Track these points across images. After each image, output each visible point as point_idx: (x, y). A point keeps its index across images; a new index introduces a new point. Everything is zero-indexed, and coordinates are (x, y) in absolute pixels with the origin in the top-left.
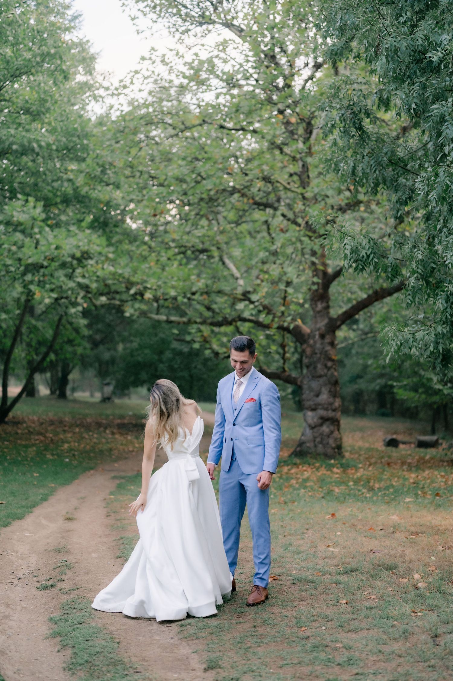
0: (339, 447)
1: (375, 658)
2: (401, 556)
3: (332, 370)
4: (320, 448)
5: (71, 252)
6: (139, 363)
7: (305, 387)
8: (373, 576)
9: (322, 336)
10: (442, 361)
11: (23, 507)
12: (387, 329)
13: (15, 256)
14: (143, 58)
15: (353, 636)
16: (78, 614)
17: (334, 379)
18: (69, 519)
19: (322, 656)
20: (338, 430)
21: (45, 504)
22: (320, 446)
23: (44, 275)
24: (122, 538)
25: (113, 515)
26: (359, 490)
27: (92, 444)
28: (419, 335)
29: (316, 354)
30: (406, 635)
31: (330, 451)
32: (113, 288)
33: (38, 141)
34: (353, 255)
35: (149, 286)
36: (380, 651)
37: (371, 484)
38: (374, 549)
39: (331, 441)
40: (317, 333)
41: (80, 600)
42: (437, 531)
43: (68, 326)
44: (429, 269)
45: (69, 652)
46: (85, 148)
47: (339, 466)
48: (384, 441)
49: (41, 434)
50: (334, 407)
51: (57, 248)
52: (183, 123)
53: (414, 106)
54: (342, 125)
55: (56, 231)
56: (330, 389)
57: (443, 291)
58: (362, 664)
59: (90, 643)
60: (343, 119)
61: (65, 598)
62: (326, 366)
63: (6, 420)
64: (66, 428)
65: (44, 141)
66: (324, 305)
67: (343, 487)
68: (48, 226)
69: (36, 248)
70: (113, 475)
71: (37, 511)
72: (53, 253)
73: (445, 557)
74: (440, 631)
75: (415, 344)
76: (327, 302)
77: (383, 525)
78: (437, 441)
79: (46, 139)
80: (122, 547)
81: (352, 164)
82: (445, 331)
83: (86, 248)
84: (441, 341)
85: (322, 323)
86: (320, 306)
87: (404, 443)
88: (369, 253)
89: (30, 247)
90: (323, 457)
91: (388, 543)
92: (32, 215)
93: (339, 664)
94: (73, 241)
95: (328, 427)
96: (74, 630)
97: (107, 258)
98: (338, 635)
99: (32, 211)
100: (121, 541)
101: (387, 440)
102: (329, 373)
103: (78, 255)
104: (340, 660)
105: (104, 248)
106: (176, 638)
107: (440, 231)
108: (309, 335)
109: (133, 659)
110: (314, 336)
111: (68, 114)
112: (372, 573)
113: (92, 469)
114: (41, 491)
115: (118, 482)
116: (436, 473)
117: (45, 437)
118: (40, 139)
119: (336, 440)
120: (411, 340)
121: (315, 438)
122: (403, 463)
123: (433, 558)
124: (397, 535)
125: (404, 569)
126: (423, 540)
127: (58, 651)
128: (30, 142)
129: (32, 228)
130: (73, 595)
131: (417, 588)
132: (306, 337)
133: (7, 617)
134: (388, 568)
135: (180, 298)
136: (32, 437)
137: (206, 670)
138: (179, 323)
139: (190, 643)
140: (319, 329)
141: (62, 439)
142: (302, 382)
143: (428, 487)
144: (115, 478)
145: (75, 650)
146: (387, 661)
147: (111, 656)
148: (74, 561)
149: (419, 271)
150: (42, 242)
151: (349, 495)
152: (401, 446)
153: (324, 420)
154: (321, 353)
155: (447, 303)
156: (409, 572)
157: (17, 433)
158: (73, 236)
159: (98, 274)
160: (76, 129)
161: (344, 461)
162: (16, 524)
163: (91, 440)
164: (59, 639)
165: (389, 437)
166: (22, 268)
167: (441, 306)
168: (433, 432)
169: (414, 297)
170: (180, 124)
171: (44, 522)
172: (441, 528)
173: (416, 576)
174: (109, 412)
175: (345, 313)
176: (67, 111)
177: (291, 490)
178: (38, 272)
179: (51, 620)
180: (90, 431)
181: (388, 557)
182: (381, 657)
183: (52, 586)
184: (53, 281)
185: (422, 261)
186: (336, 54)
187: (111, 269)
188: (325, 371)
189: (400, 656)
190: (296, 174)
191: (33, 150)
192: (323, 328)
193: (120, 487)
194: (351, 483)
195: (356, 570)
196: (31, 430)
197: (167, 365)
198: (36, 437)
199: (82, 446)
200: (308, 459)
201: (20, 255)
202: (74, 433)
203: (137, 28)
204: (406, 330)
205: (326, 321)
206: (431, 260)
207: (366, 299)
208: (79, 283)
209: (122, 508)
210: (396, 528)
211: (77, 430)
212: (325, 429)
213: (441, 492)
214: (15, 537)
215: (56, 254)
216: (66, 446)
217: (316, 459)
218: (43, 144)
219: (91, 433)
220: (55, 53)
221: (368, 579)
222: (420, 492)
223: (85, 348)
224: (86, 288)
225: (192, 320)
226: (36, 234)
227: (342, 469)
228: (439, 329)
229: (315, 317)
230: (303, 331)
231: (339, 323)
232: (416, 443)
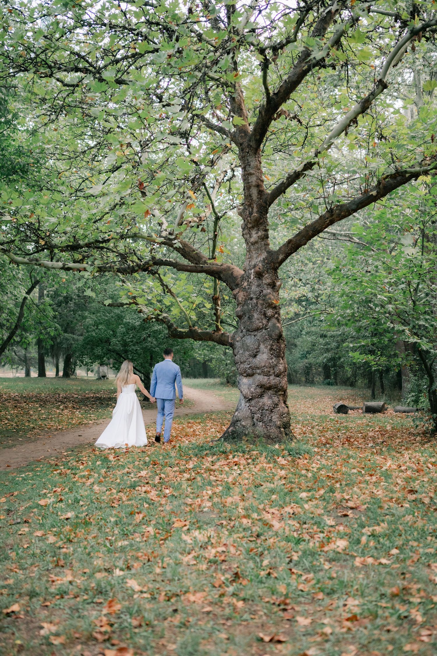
0: (286, 426)
3: (274, 320)
4: (260, 428)
7: (238, 344)
9: (259, 275)
17: (277, 332)
20: (285, 402)
22: (261, 423)
29: (251, 299)
31: (273, 431)
39: (275, 417)
40: (253, 272)
47: (286, 452)
48: (334, 407)
50: (277, 371)
56: (272, 345)
66: (261, 233)
76: (266, 230)
78: (383, 406)
85: (259, 259)
86: (255, 236)
87: (352, 409)
90: (264, 440)
95: (270, 398)
101: (337, 407)
102: (270, 324)
108: (243, 277)
110: (249, 278)
119: (281, 415)
121: (253, 413)
132: (239, 280)
140: (255, 266)
142: (233, 338)
152: (350, 412)
153: (265, 388)
154: (257, 298)
161: (293, 445)
165: (338, 404)
168: (376, 398)
175: (289, 243)
188: (265, 322)
192: (261, 265)
200: (243, 444)
205: (264, 255)
207: (317, 221)
212: (267, 401)
217: (254, 443)
227: (290, 459)
229: (249, 251)
230: (235, 274)
231: (281, 257)
232: (364, 409)
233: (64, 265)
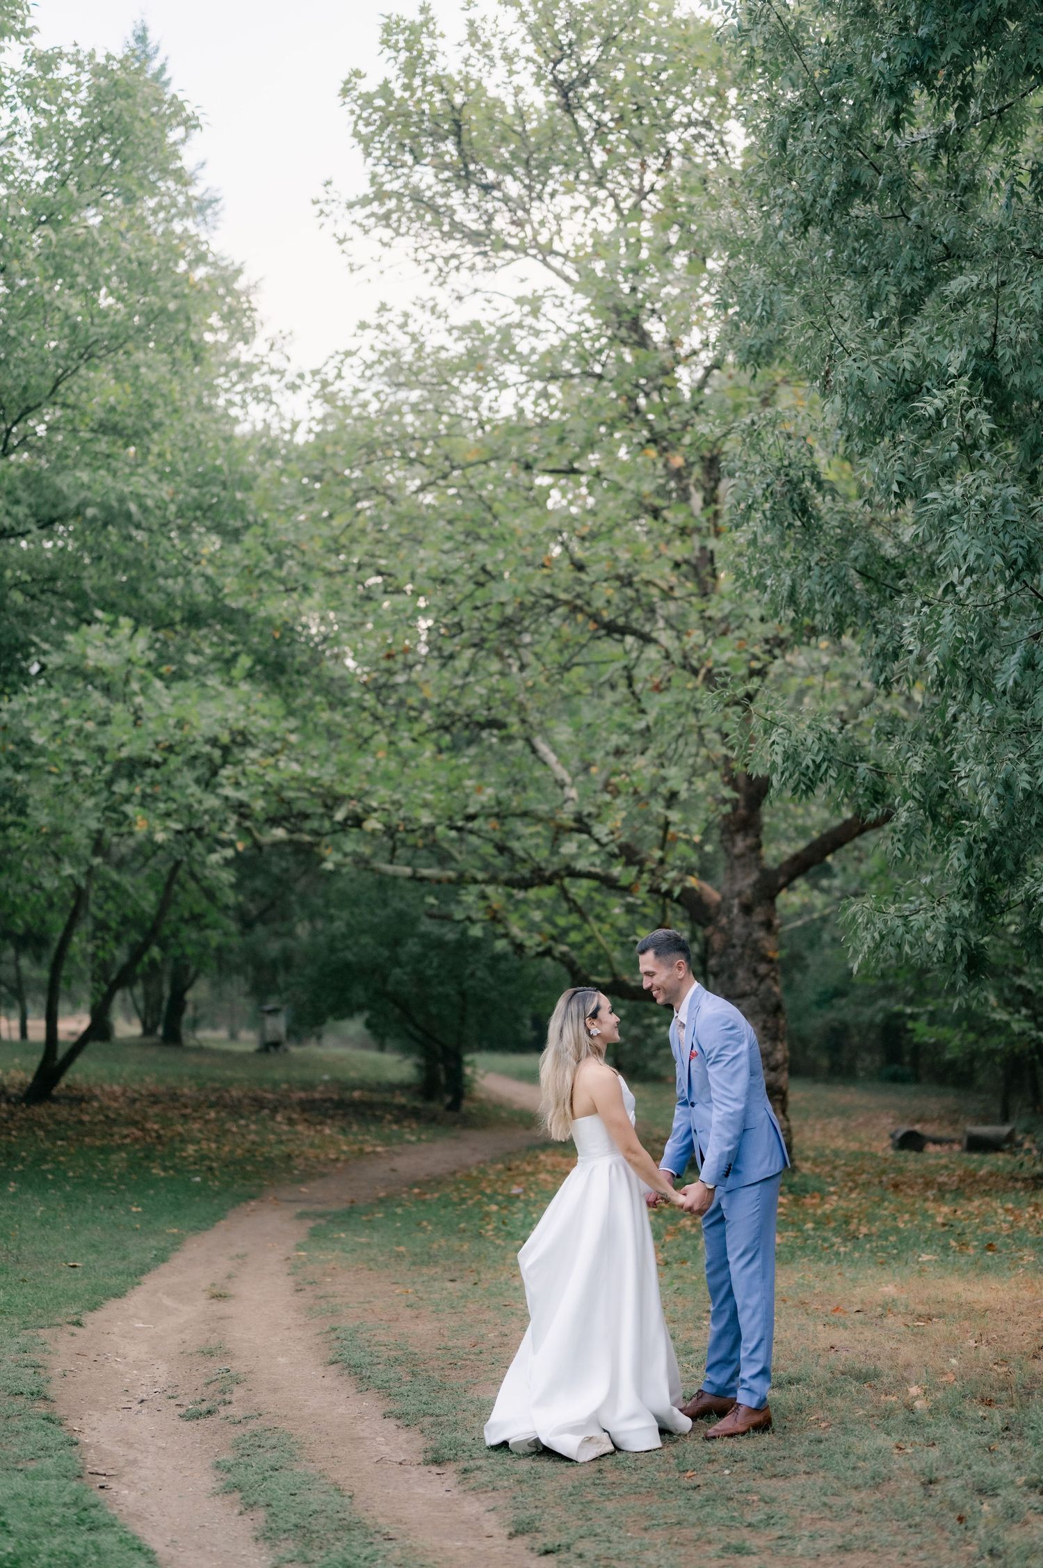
1: (815, 1515)
2: (891, 1358)
3: (769, 982)
5: (209, 734)
6: (348, 965)
8: (829, 1391)
9: (747, 909)
10: (968, 969)
11: (121, 1273)
12: (853, 908)
13: (93, 743)
14: (363, 326)
15: (780, 1483)
16: (268, 1455)
17: (773, 1000)
18: (219, 1297)
19: (721, 1512)
20: (783, 1111)
21: (164, 1268)
23: (153, 783)
24: (334, 1330)
25: (308, 1288)
26: (825, 1240)
27: (247, 1145)
28: (917, 921)
29: (734, 946)
30: (878, 1481)
32: (298, 806)
33: (138, 497)
34: (789, 763)
35: (374, 804)
36: (825, 1504)
37: (852, 1227)
38: (838, 1344)
40: (736, 902)
41: (268, 1434)
42: (971, 1313)
43: (192, 885)
44: (934, 791)
45: (261, 1514)
46: (238, 510)
47: (785, 1189)
48: (892, 1136)
49: (135, 1123)
50: (773, 1063)
51: (180, 724)
52: (447, 458)
53: (895, 488)
54: (767, 506)
55: (178, 687)
56: (763, 1023)
57: (962, 835)
58: (791, 1524)
59: (298, 1499)
60: (769, 493)
61: (238, 1431)
62: (755, 972)
63: (54, 1092)
64: (189, 1111)
65: (152, 497)
66: (750, 841)
67: (790, 1234)
68: (160, 677)
69: (135, 724)
70: (299, 1209)
71: (150, 1282)
72: (172, 736)
73: (977, 1359)
74: (940, 1474)
75: (908, 937)
76: (757, 836)
77: (863, 1302)
78: (1010, 1137)
79: (156, 492)
80: (337, 1344)
81: (788, 582)
82: (966, 912)
83: (242, 724)
84: (959, 931)
85: (746, 881)
86: (741, 844)
87: (937, 1141)
88: (818, 760)
89: (124, 723)
91: (868, 1334)
92: (126, 655)
93: (750, 1525)
94: (215, 709)
96: (264, 1479)
97: (287, 745)
98: (753, 1483)
99: (126, 646)
100: (333, 1336)
101: (899, 1135)
102: (763, 987)
103: (225, 738)
104: (750, 1518)
105: (278, 722)
106: (455, 1491)
107: (955, 718)
108: (718, 906)
109: (381, 1520)
110: (730, 910)
111: (198, 433)
112: (829, 1385)
113: (252, 1197)
114: (153, 1242)
115: (311, 1224)
116: (996, 1204)
117: (143, 1129)
118: (143, 491)
120: (901, 930)
122: (928, 1185)
123: (954, 1361)
124: (889, 1321)
125: (891, 1379)
126: (939, 1328)
127: (241, 1514)
128: (122, 500)
129: (127, 682)
130: (253, 1425)
131: (912, 1411)
132: (712, 911)
133: (134, 1462)
134: (863, 1377)
135: (440, 829)
136: (115, 1129)
137: (511, 1536)
138: (439, 882)
139: (482, 1496)
140: (739, 894)
141: (180, 1134)
143: (973, 1233)
144: (302, 1216)
145: (271, 1510)
146: (837, 1518)
147: (341, 1515)
148: (244, 1369)
149: (917, 795)
150: (149, 711)
151: (802, 1248)
152: (931, 1148)
154: (743, 946)
155: (968, 856)
156: (902, 1382)
157: (81, 1122)
158: (212, 698)
159: (267, 778)
160: (217, 469)
161: (796, 1179)
162: (113, 1306)
163: (243, 1136)
164: (238, 1495)
165: (904, 1128)
166: (107, 770)
167: (956, 864)
168: (1005, 1119)
169: (907, 846)
170: (441, 460)
171: (167, 1301)
172: (977, 1307)
173: (914, 1390)
174: (278, 1074)
175: (796, 858)
176: (198, 426)
177: (680, 1238)
178: (141, 776)
179: (217, 1466)
180: (242, 1117)
181: (862, 1358)
182: (827, 1513)
183: (209, 1412)
184: (174, 794)
185: (922, 775)
186: (759, 353)
187: (295, 767)
188: (754, 983)
189: (860, 1512)
190: (687, 562)
191: (128, 516)
192: (749, 892)
193: (315, 1234)
194: (810, 1225)
195: (798, 1381)
196: (112, 1116)
197: (409, 969)
198: (125, 1132)
199: (227, 1149)
201: (102, 740)
202: (207, 1122)
203: (351, 260)
204: (892, 909)
205: (754, 876)
206: (938, 775)
207: (839, 829)
208: (227, 798)
209: (324, 1275)
210: (888, 1307)
211: (213, 1115)
213: (997, 1243)
214: (116, 1330)
215: (178, 738)
216: (191, 1149)
218: (150, 503)
219: (242, 1122)
220: (177, 311)
221: (819, 1396)
222: (953, 1243)
223: (226, 934)
224: (241, 809)
225: (467, 875)
226: (135, 694)
227: (791, 1197)
228: (956, 907)
229: (731, 868)
230: (705, 898)
231: (782, 880)
232: (965, 1142)
233: (415, 872)
